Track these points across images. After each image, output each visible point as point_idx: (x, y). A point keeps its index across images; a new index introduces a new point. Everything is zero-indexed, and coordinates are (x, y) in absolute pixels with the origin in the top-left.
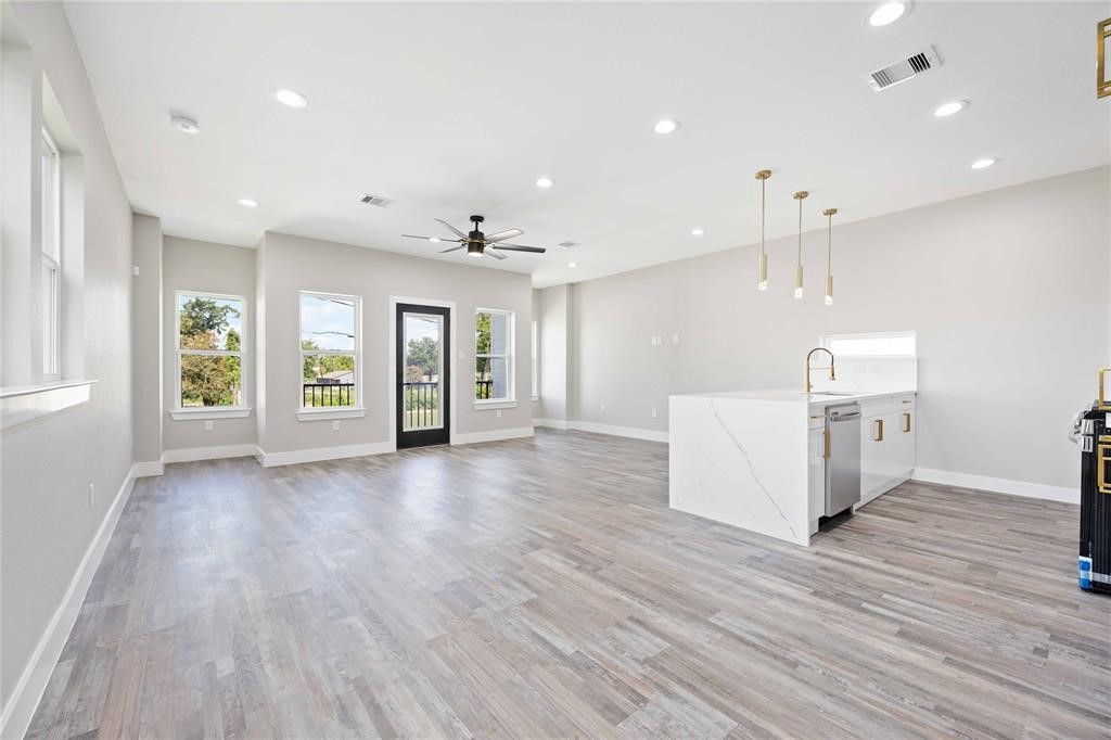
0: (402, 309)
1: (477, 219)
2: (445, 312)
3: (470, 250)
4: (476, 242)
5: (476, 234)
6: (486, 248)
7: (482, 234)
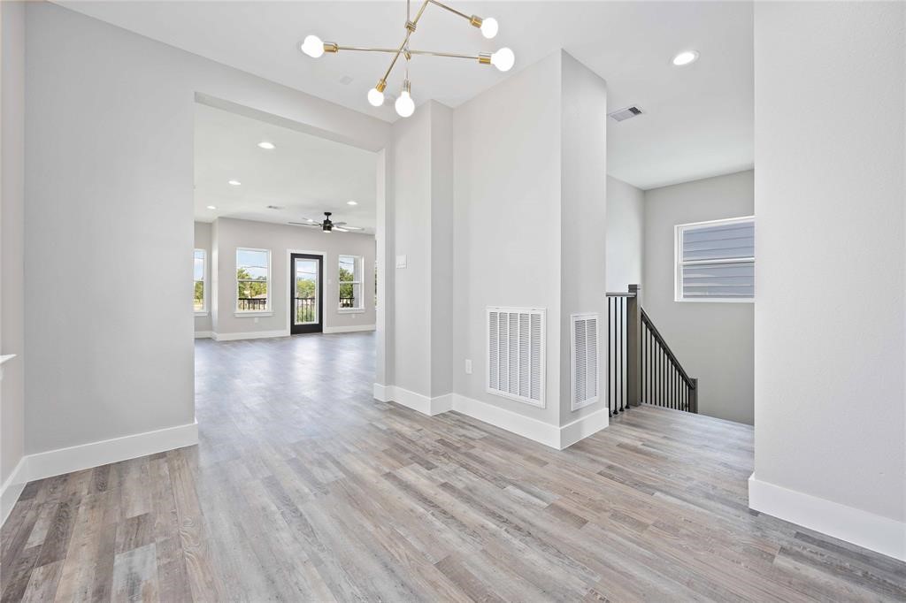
0: (294, 256)
1: (328, 214)
2: (320, 258)
3: (324, 229)
4: (327, 225)
5: (327, 222)
6: (333, 228)
7: (330, 222)
